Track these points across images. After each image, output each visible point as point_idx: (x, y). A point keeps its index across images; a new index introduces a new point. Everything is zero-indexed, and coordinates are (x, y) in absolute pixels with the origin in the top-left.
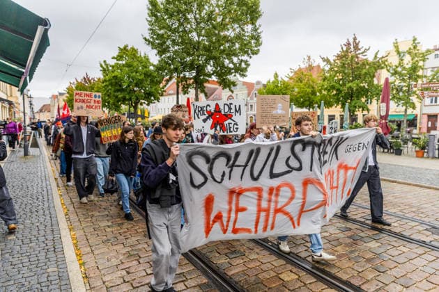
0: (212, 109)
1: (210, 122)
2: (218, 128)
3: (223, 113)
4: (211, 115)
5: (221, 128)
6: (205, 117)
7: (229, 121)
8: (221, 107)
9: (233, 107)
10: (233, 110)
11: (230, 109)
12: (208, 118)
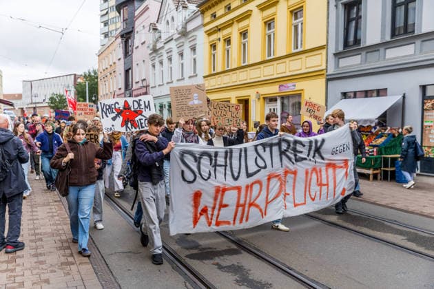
0: (121, 106)
1: (120, 120)
2: (129, 125)
3: (132, 109)
4: (120, 113)
5: (132, 125)
6: (114, 115)
7: (140, 117)
8: (131, 103)
9: (142, 103)
10: (143, 106)
11: (139, 105)
12: (117, 116)
